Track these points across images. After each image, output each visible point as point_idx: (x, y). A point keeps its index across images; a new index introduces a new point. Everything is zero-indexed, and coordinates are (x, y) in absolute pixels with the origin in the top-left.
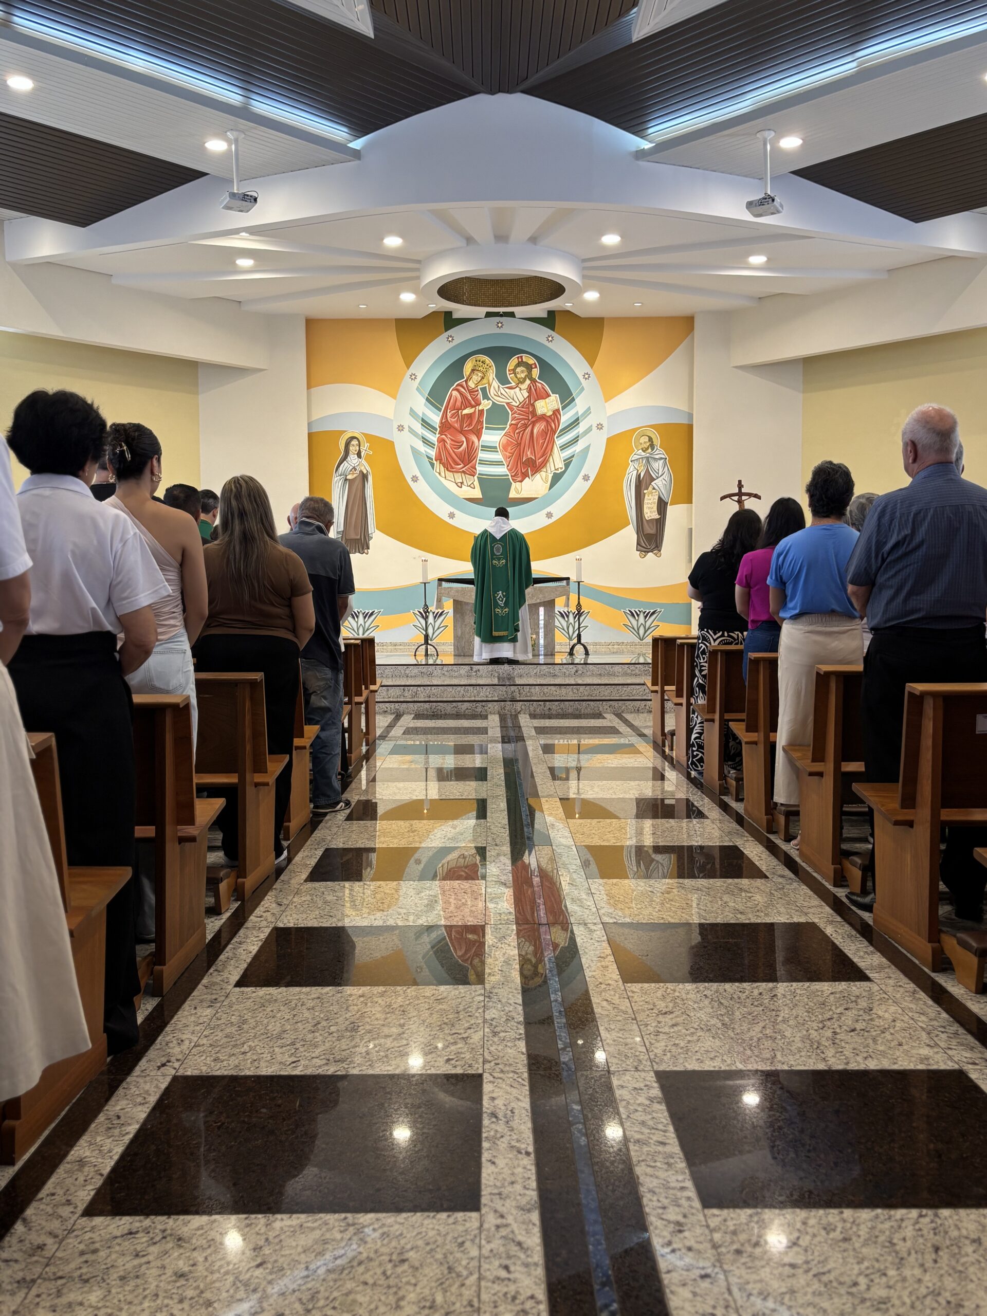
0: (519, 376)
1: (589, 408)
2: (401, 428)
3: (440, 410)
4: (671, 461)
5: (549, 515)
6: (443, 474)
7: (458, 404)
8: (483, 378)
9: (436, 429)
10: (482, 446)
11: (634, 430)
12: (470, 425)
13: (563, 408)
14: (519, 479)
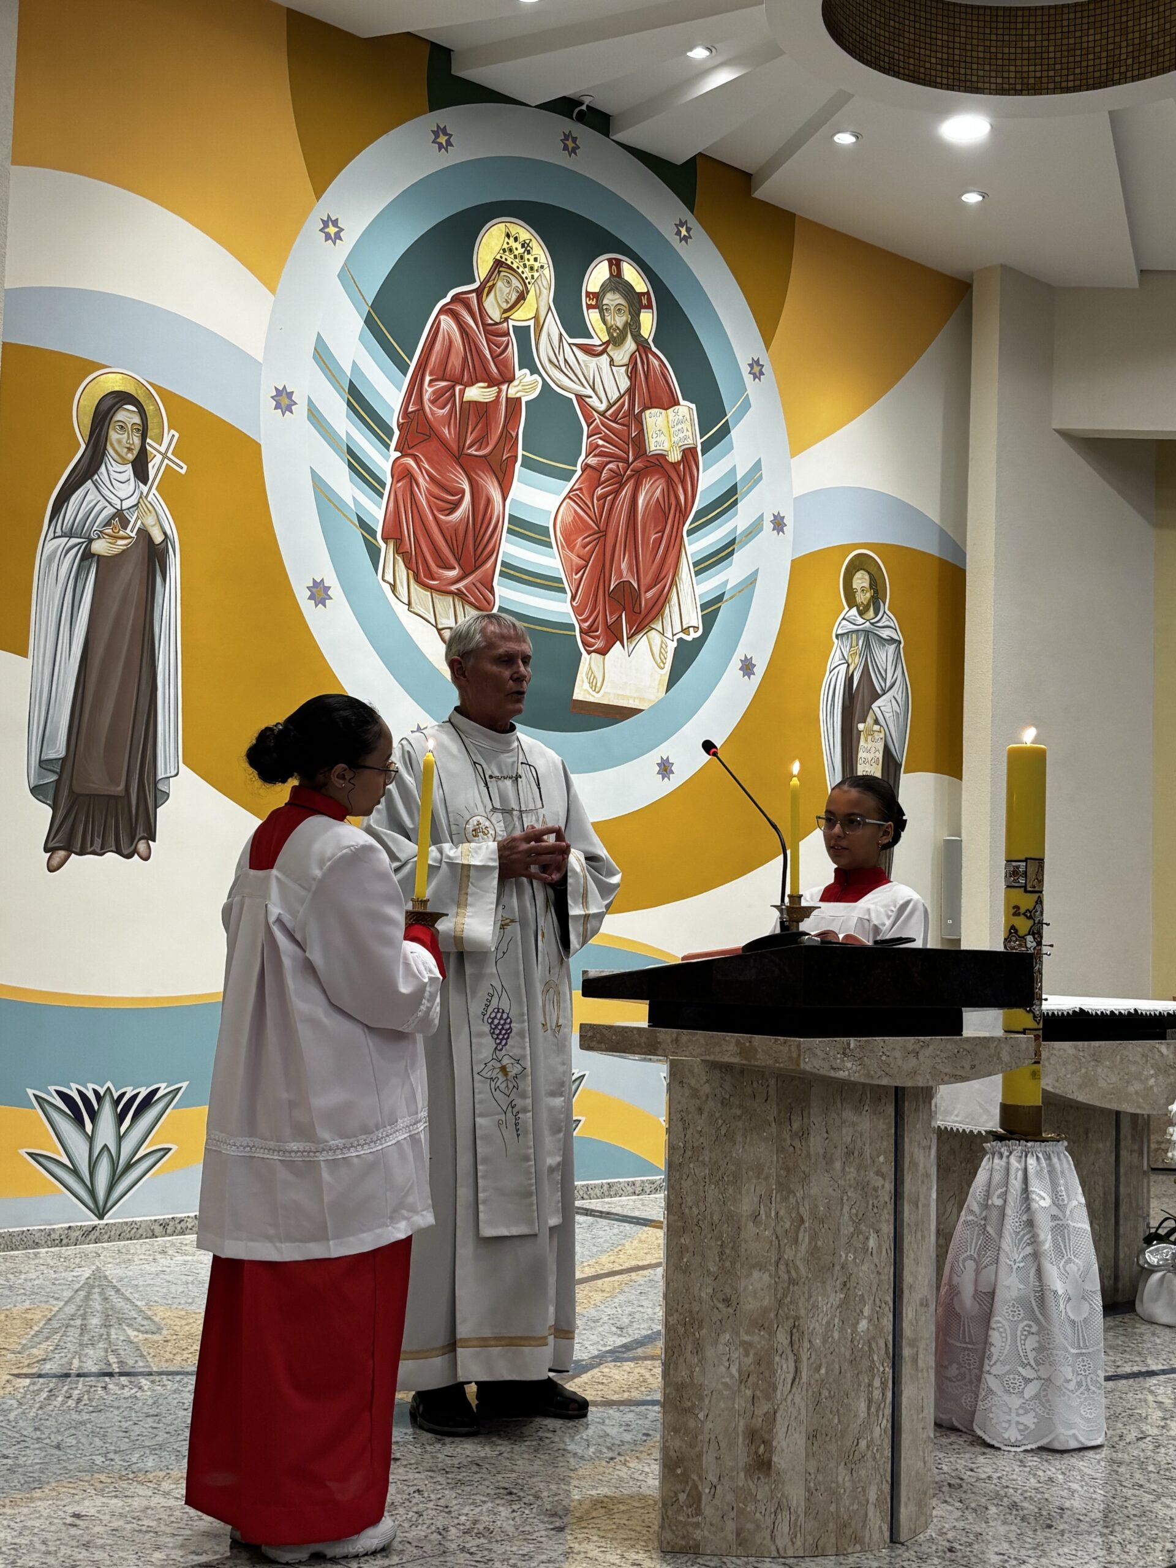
0: (608, 318)
1: (757, 466)
2: (284, 400)
3: (403, 368)
4: (909, 655)
5: (665, 769)
6: (403, 591)
7: (455, 361)
8: (522, 297)
9: (389, 433)
10: (513, 519)
11: (845, 549)
12: (481, 441)
13: (707, 447)
14: (599, 644)
